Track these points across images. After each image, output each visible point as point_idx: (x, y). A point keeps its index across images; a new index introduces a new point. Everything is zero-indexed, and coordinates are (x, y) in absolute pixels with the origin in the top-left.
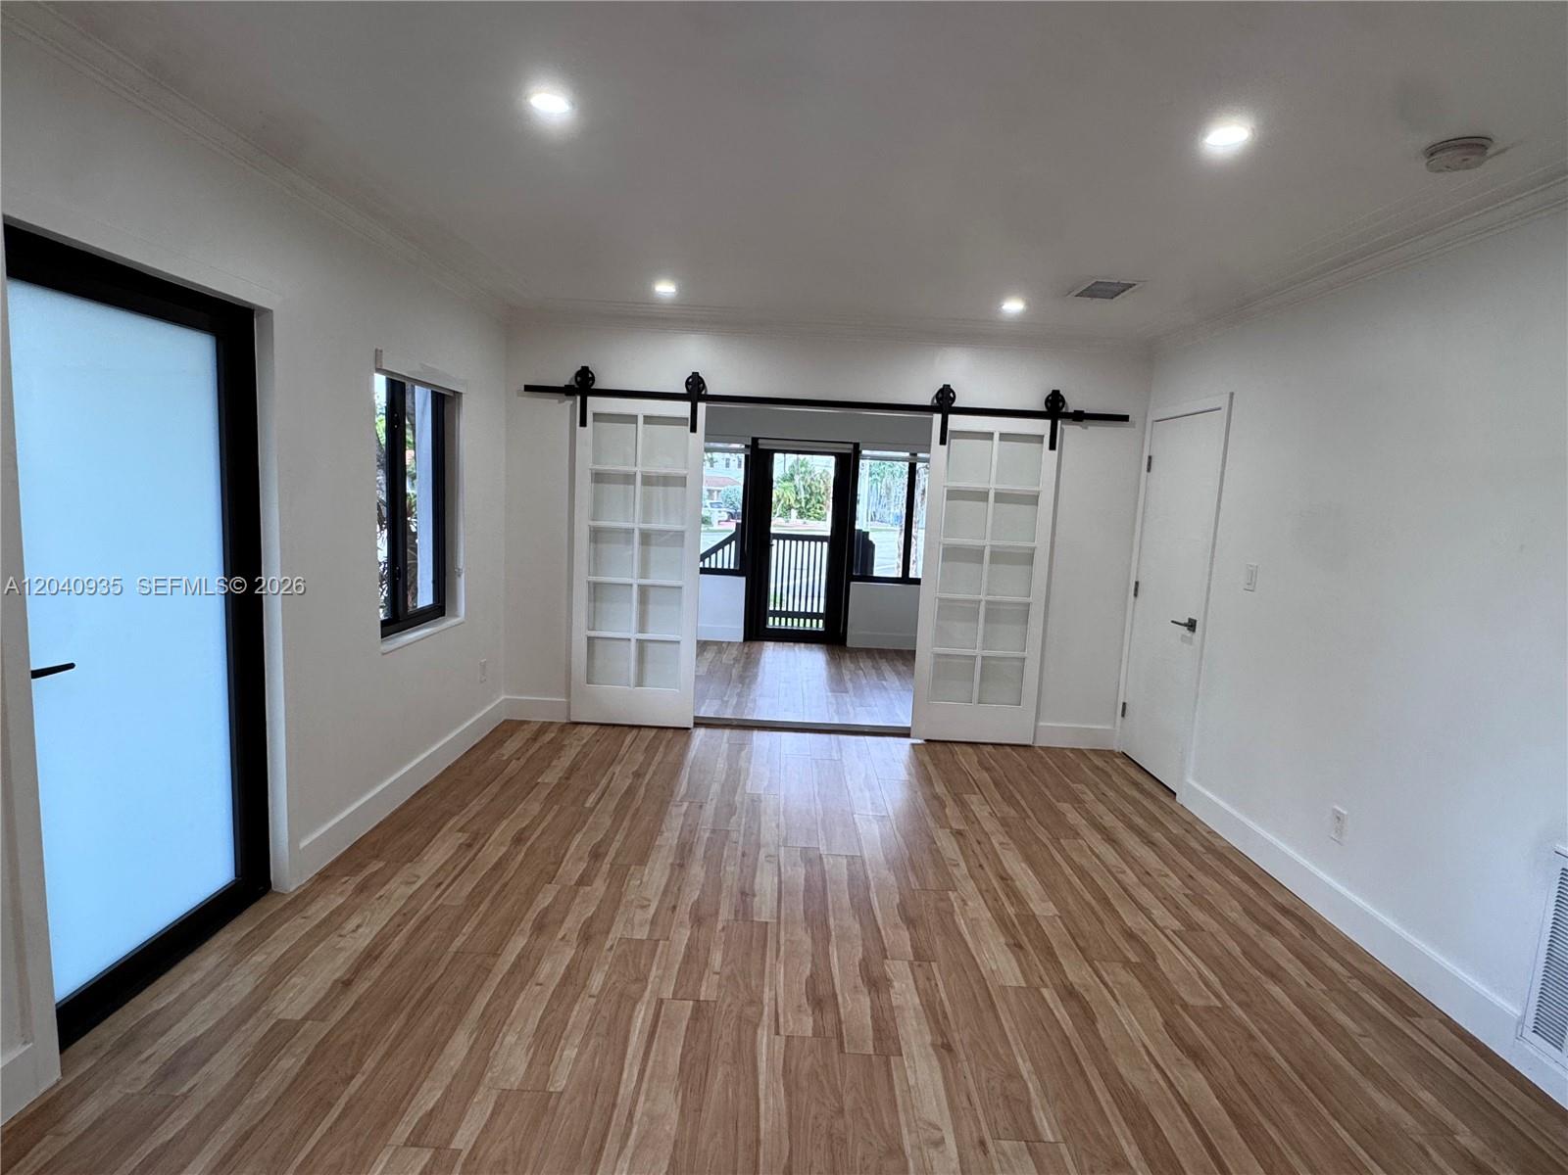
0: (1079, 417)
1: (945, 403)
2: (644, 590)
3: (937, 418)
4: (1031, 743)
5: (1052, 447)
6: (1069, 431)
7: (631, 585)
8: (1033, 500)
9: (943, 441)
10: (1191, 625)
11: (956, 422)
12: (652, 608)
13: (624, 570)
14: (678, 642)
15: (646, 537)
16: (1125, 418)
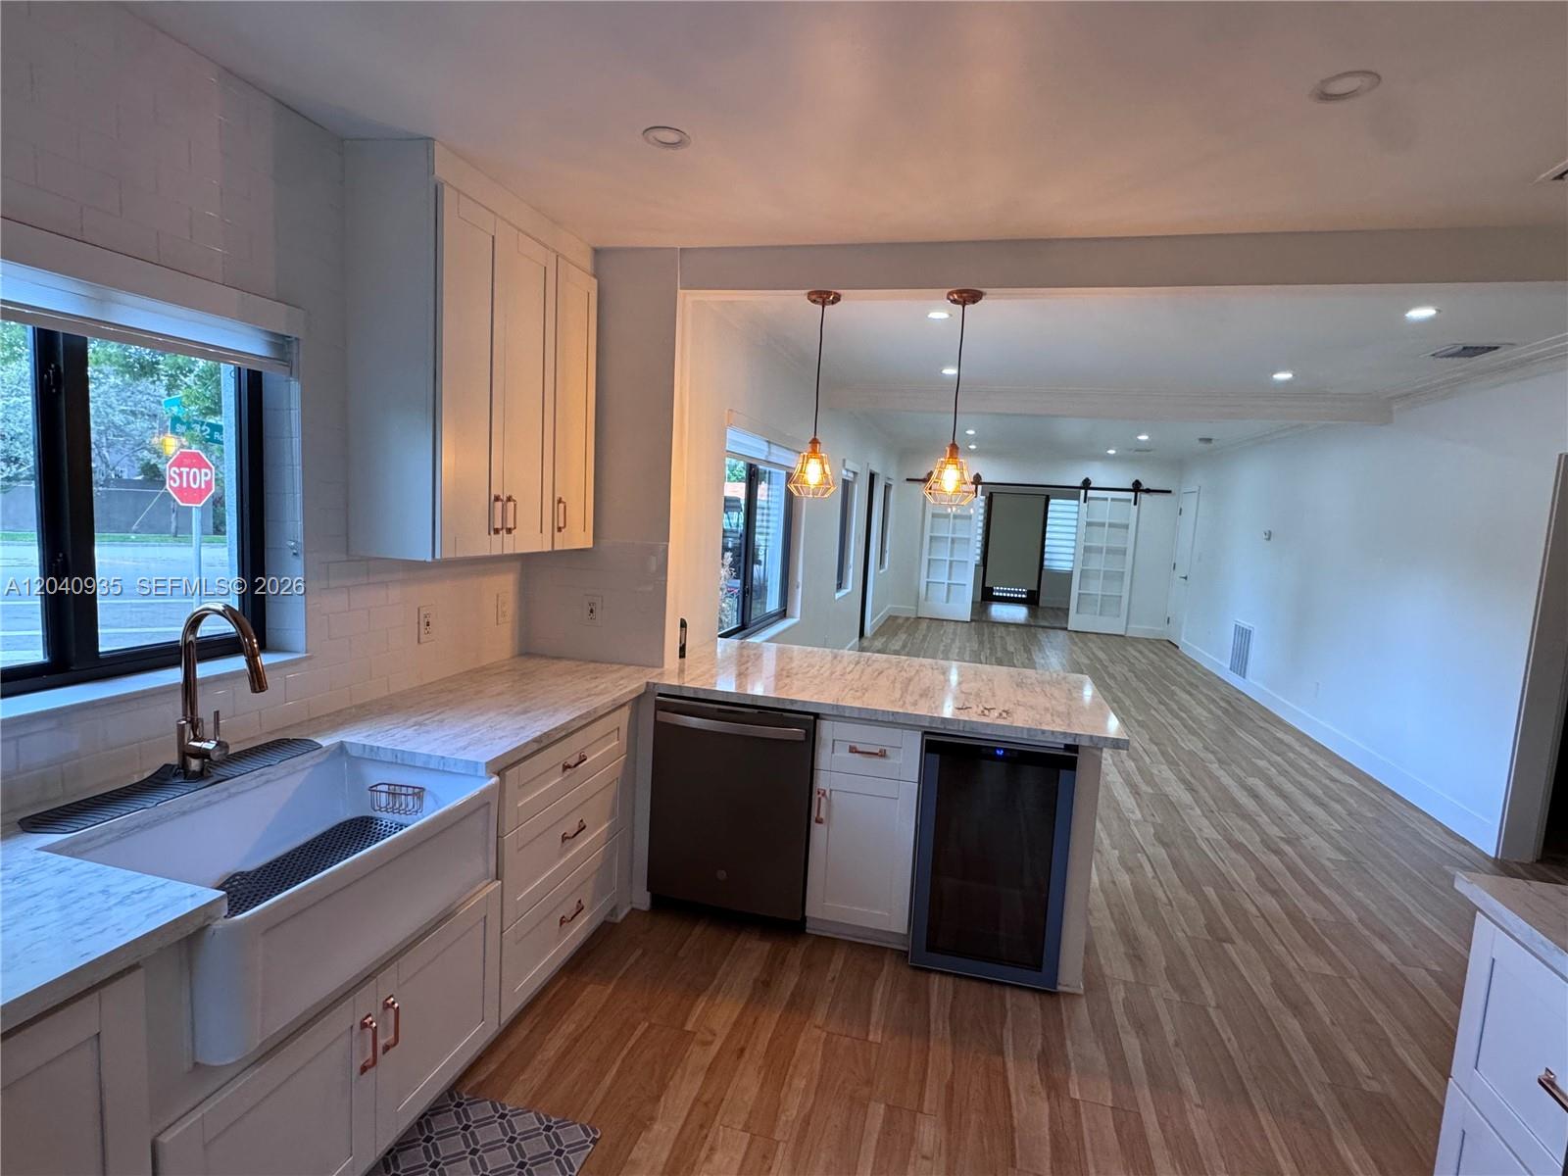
0: (1148, 491)
1: (1086, 485)
2: (951, 562)
3: (1083, 492)
4: (1123, 633)
5: (1135, 504)
6: (1143, 497)
7: (945, 560)
8: (1126, 527)
9: (1085, 502)
10: (1186, 578)
11: (1091, 493)
12: (954, 569)
13: (943, 554)
14: (965, 585)
15: (953, 541)
16: (1169, 492)
